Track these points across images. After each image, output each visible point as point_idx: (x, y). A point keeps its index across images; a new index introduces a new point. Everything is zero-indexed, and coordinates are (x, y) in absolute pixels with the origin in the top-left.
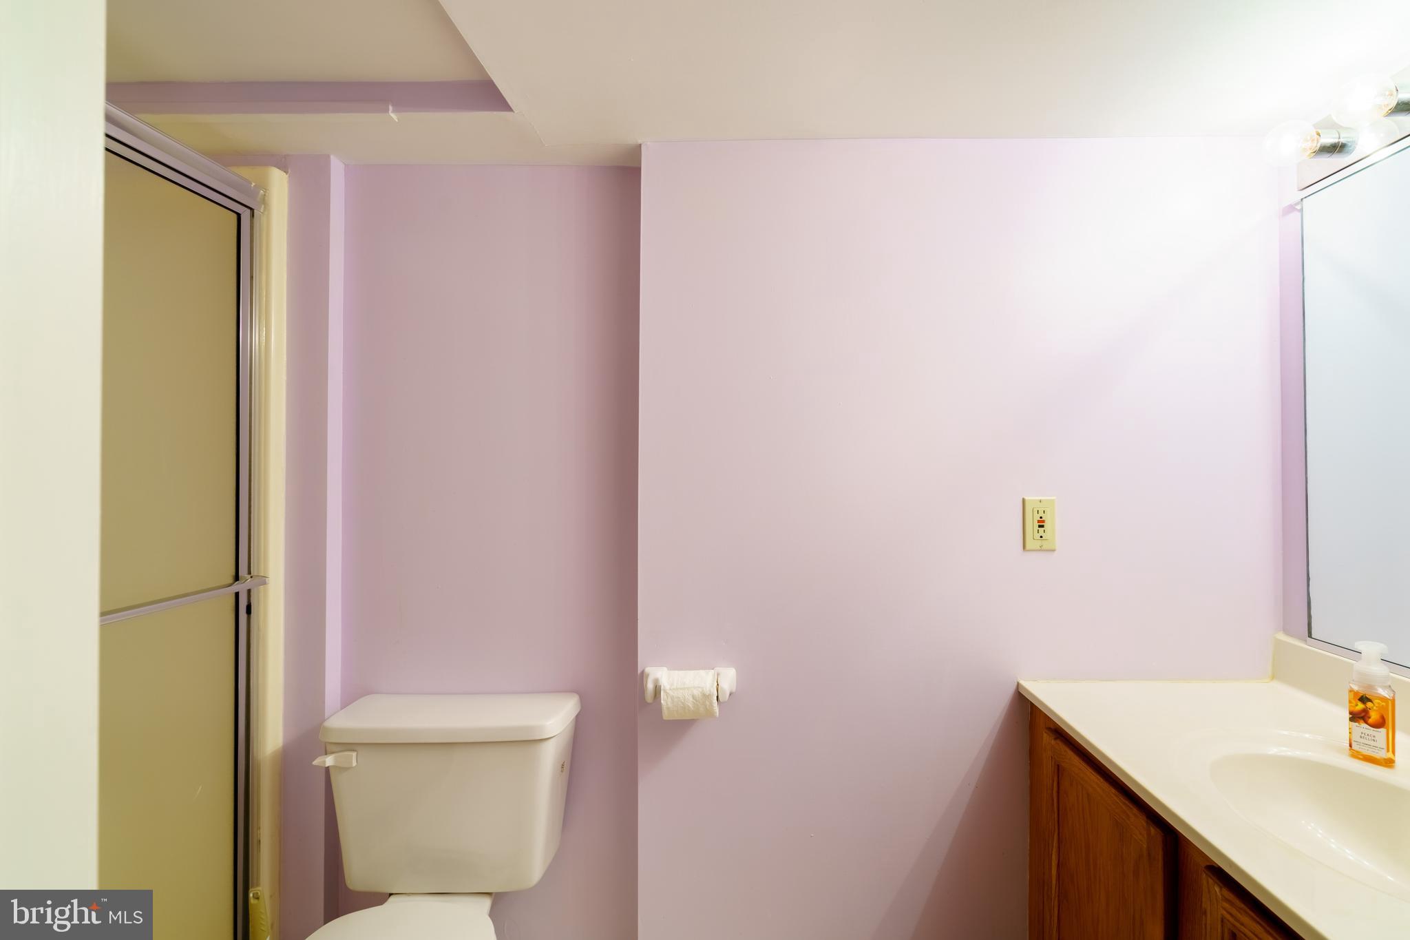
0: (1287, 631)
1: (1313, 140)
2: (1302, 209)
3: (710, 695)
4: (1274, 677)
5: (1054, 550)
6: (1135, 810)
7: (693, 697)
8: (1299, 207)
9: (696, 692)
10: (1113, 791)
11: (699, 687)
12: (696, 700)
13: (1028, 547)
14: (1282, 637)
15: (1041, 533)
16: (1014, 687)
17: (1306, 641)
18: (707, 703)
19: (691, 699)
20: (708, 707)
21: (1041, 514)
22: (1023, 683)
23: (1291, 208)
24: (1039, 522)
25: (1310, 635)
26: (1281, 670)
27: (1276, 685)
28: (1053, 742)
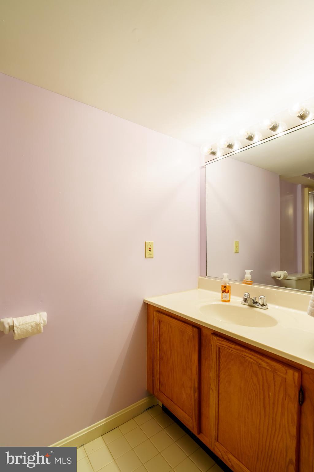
0: (201, 276)
1: (210, 150)
2: (206, 168)
3: (40, 324)
4: (199, 288)
5: (153, 258)
6: (188, 326)
7: (31, 326)
8: (205, 167)
9: (32, 324)
10: (180, 322)
11: (34, 322)
12: (33, 328)
13: (146, 257)
14: (200, 277)
15: (150, 252)
16: (143, 301)
17: (206, 277)
18: (38, 327)
19: (30, 327)
20: (38, 329)
21: (150, 246)
22: (145, 299)
23: (203, 167)
24: (149, 249)
25: (207, 276)
26: (201, 285)
27: (200, 290)
28: (158, 314)
